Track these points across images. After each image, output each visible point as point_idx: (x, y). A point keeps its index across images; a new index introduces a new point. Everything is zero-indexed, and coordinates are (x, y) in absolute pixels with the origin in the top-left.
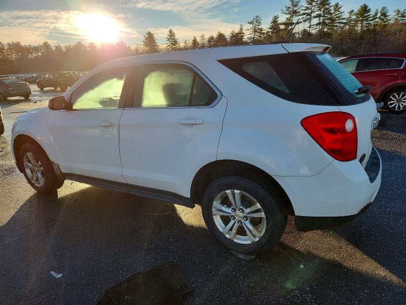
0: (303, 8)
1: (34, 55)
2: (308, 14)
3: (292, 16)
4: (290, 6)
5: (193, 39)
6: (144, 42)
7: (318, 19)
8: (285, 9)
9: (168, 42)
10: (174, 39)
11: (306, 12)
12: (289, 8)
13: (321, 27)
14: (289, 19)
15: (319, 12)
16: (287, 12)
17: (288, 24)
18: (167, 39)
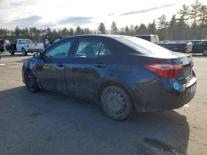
0: (190, 11)
1: (43, 34)
2: (194, 14)
3: (184, 15)
4: (182, 9)
5: (126, 27)
6: (98, 28)
7: (200, 17)
8: (180, 11)
9: (112, 28)
10: (115, 27)
11: (192, 13)
12: (182, 10)
13: (202, 22)
14: (182, 17)
15: (201, 13)
16: (181, 13)
17: (182, 20)
18: (111, 27)
